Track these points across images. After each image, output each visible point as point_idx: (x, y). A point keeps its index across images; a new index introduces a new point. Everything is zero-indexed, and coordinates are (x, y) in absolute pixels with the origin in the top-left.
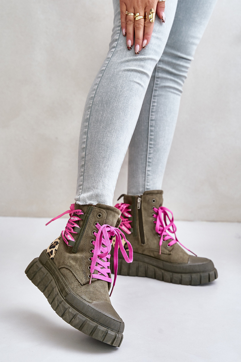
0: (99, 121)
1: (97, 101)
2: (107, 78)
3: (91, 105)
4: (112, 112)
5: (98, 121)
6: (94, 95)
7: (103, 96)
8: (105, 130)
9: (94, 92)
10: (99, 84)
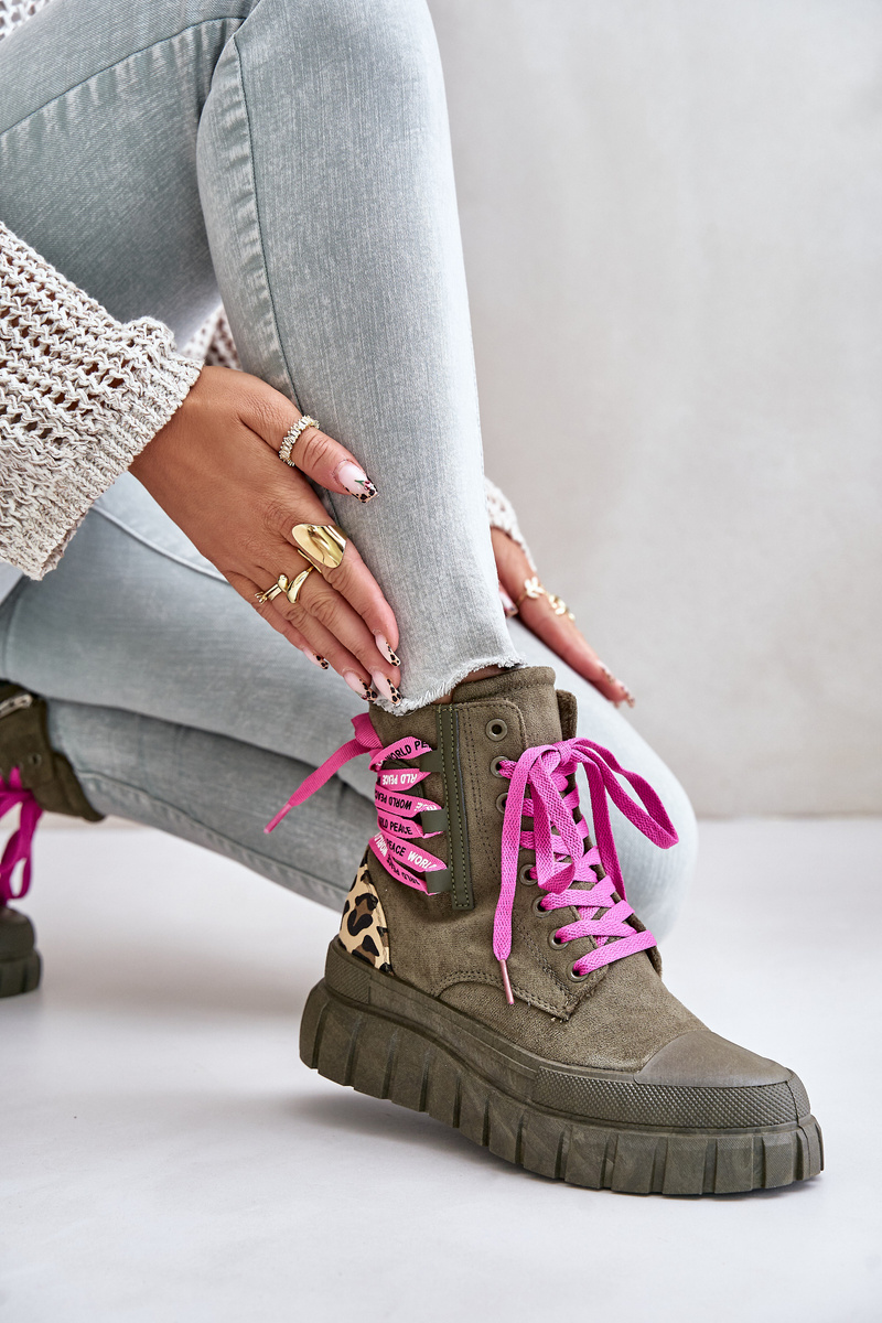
0: (332, 342)
1: (285, 265)
2: (283, 146)
3: (266, 293)
4: (370, 275)
5: (327, 341)
6: (259, 242)
7: (302, 229)
8: (370, 366)
9: (255, 234)
10: (259, 191)
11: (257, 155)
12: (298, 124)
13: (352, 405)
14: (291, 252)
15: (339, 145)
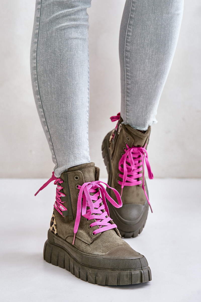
3: (36, 76)
4: (59, 81)
5: (49, 93)
6: (36, 64)
7: (45, 65)
9: (35, 61)
10: (37, 51)
12: (47, 40)
13: (53, 109)
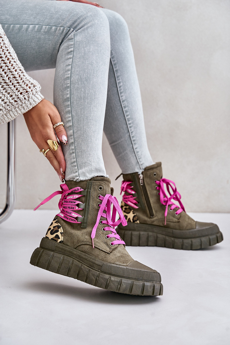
0: (82, 98)
1: (75, 80)
3: (69, 85)
4: (94, 88)
6: (70, 74)
7: (81, 74)
8: (90, 106)
10: (72, 64)
11: (74, 58)
13: (84, 112)
14: (77, 78)
15: (92, 61)
